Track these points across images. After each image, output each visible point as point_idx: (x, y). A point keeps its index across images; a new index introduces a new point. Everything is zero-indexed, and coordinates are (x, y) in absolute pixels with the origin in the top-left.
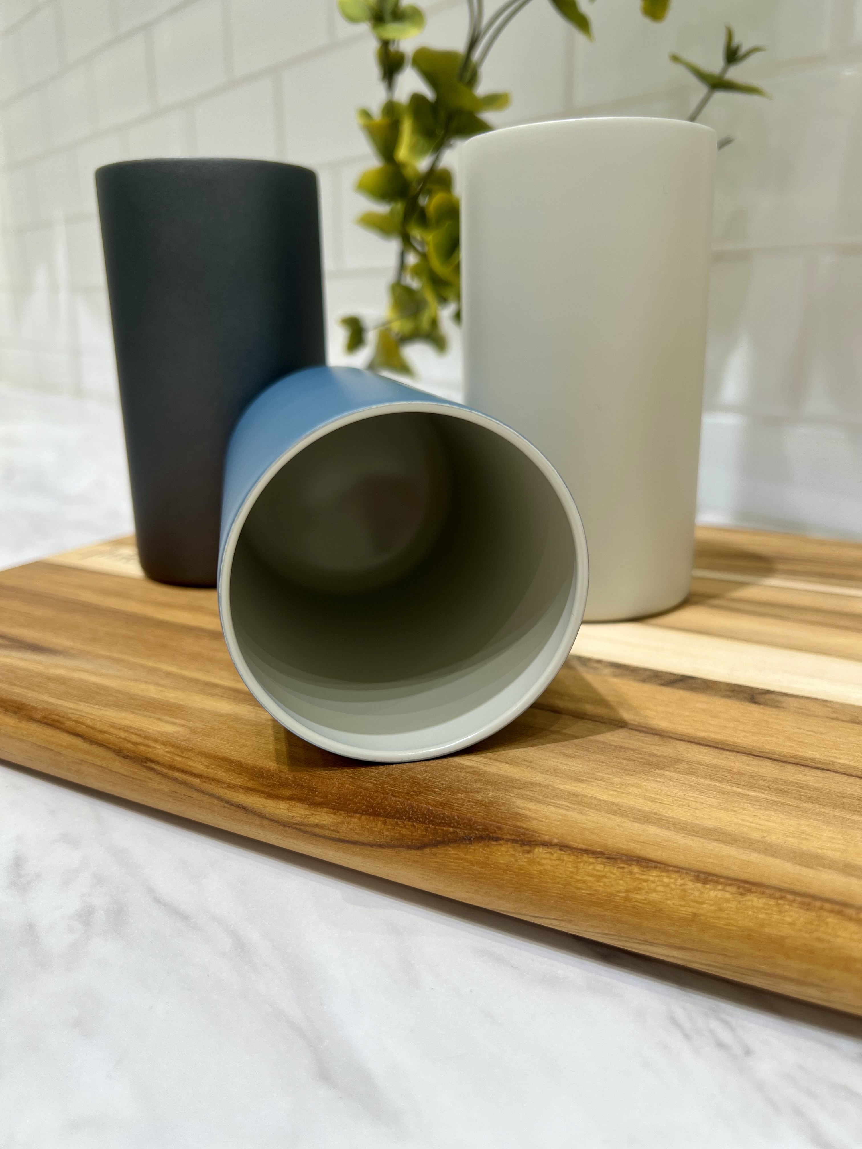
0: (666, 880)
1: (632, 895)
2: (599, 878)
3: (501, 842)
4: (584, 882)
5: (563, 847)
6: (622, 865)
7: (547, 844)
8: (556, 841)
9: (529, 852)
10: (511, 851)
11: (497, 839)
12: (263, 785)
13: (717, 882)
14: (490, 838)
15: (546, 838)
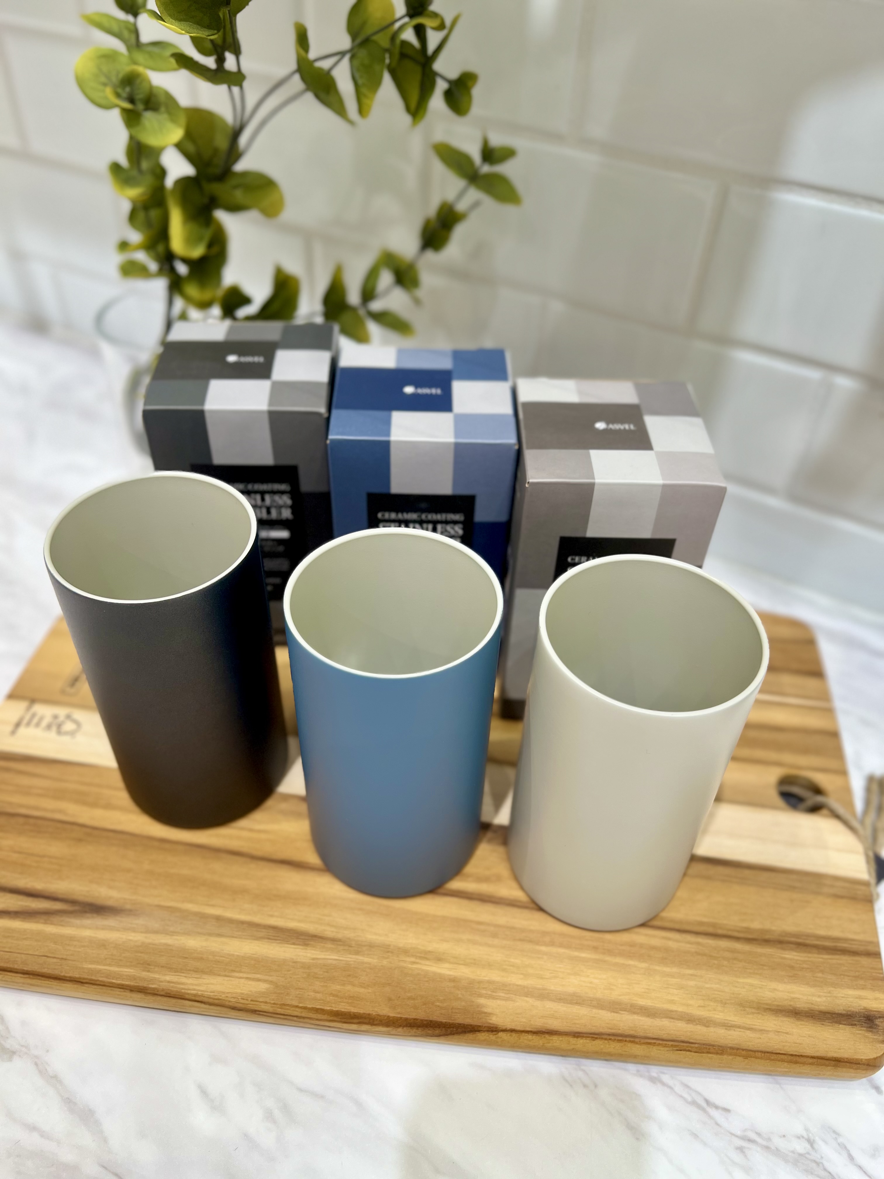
0: (561, 1039)
1: (545, 1045)
2: (530, 1041)
3: (482, 1032)
4: (523, 1042)
5: (512, 1031)
6: (541, 1035)
7: (505, 1031)
8: (508, 1029)
9: (496, 1034)
10: (487, 1034)
11: (479, 1031)
12: (340, 1019)
13: (583, 1037)
14: (476, 1031)
15: (504, 1028)
